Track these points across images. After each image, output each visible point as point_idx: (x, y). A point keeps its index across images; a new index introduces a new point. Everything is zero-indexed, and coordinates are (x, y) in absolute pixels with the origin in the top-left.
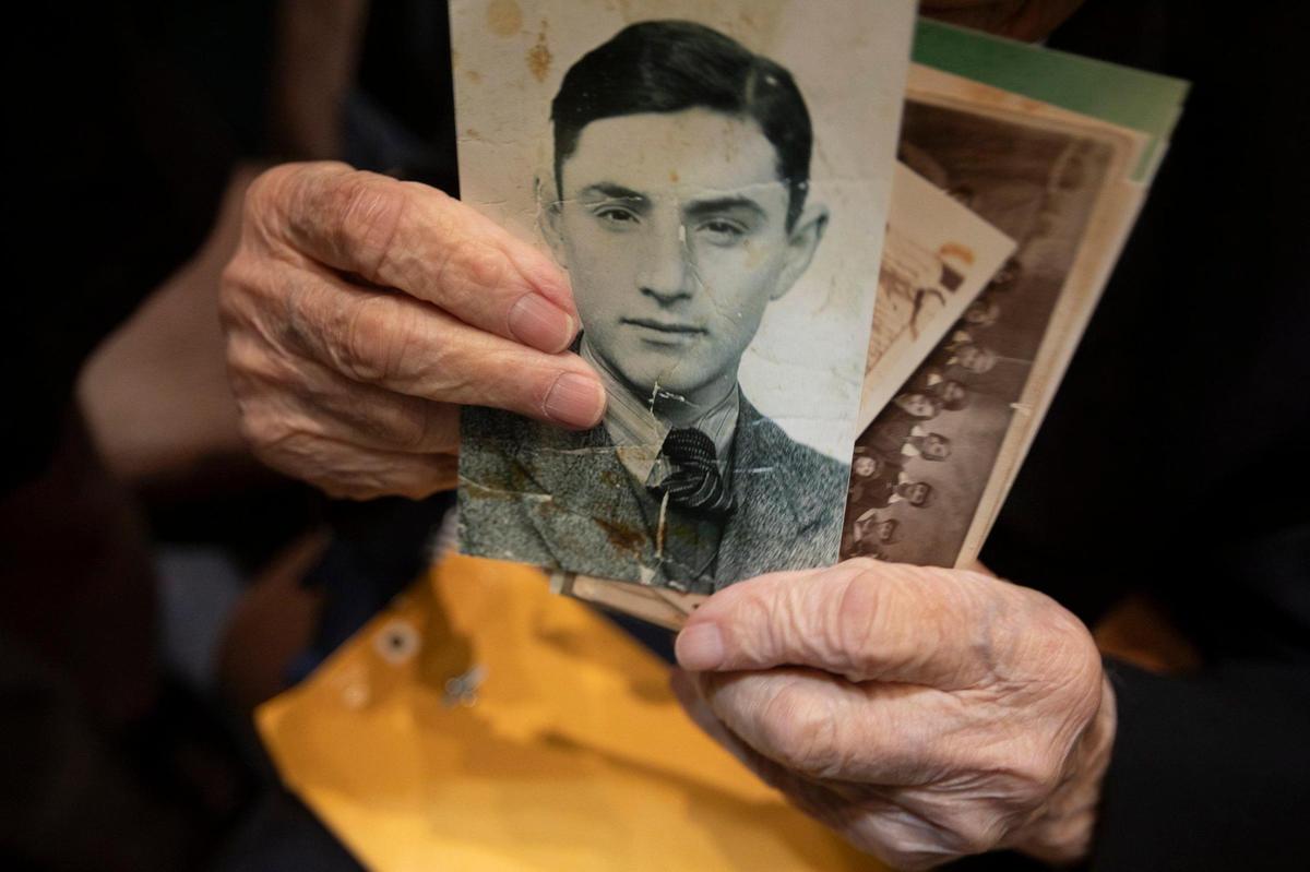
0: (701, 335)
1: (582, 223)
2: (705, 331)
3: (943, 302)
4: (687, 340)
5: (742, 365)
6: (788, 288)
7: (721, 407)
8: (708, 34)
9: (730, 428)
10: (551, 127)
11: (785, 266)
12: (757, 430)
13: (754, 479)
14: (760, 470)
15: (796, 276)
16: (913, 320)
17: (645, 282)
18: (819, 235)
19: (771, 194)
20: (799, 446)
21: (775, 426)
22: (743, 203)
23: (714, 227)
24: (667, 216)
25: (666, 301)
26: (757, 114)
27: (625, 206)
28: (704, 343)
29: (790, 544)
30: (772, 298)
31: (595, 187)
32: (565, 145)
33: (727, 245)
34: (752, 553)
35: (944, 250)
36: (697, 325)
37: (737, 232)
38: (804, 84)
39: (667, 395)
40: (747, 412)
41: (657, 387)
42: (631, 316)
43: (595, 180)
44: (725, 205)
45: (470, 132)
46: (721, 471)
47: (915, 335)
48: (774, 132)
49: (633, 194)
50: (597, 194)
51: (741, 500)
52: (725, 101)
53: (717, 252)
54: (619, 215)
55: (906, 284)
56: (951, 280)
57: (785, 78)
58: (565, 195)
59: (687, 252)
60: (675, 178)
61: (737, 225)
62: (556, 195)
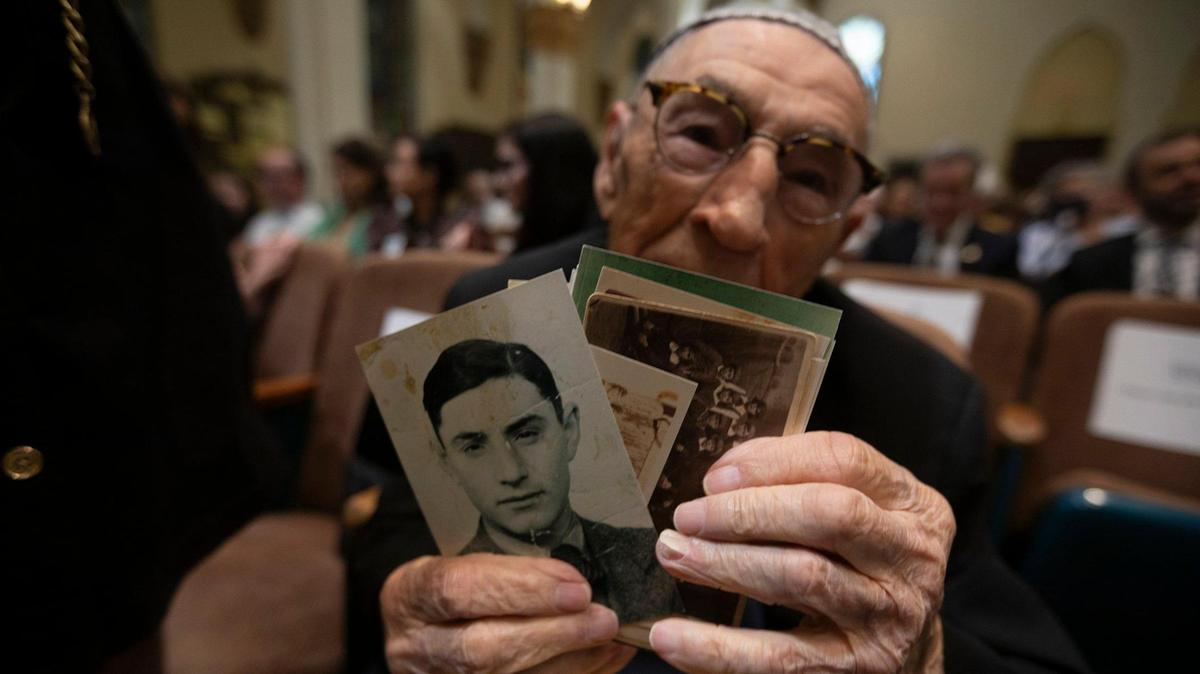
0: (542, 495)
1: (459, 459)
2: (542, 492)
3: (669, 424)
4: (536, 500)
5: (571, 501)
6: (575, 452)
7: (571, 526)
8: (479, 343)
9: (581, 536)
10: (426, 415)
11: (568, 441)
12: (596, 530)
13: (607, 556)
14: (608, 550)
15: (576, 443)
16: (656, 437)
17: (501, 478)
18: (578, 419)
19: (544, 408)
20: (622, 530)
21: (604, 524)
22: (531, 418)
23: (523, 436)
24: (497, 439)
25: (516, 484)
26: (518, 371)
27: (475, 441)
28: (545, 498)
29: (644, 582)
30: (571, 459)
31: (458, 437)
32: (436, 421)
33: (534, 442)
34: (627, 594)
35: (660, 396)
36: (538, 490)
37: (535, 434)
38: (535, 347)
39: (539, 534)
40: (586, 525)
41: (532, 532)
42: (502, 498)
43: (456, 433)
44: (523, 422)
45: (395, 429)
46: (588, 559)
47: (660, 445)
48: (531, 376)
49: (476, 434)
50: (459, 440)
51: (606, 569)
52: (500, 371)
53: (530, 448)
54: (474, 447)
55: (646, 419)
56: (669, 411)
57: (524, 349)
58: (446, 445)
59: (515, 453)
60: (493, 419)
61: (534, 431)
62: (441, 448)
